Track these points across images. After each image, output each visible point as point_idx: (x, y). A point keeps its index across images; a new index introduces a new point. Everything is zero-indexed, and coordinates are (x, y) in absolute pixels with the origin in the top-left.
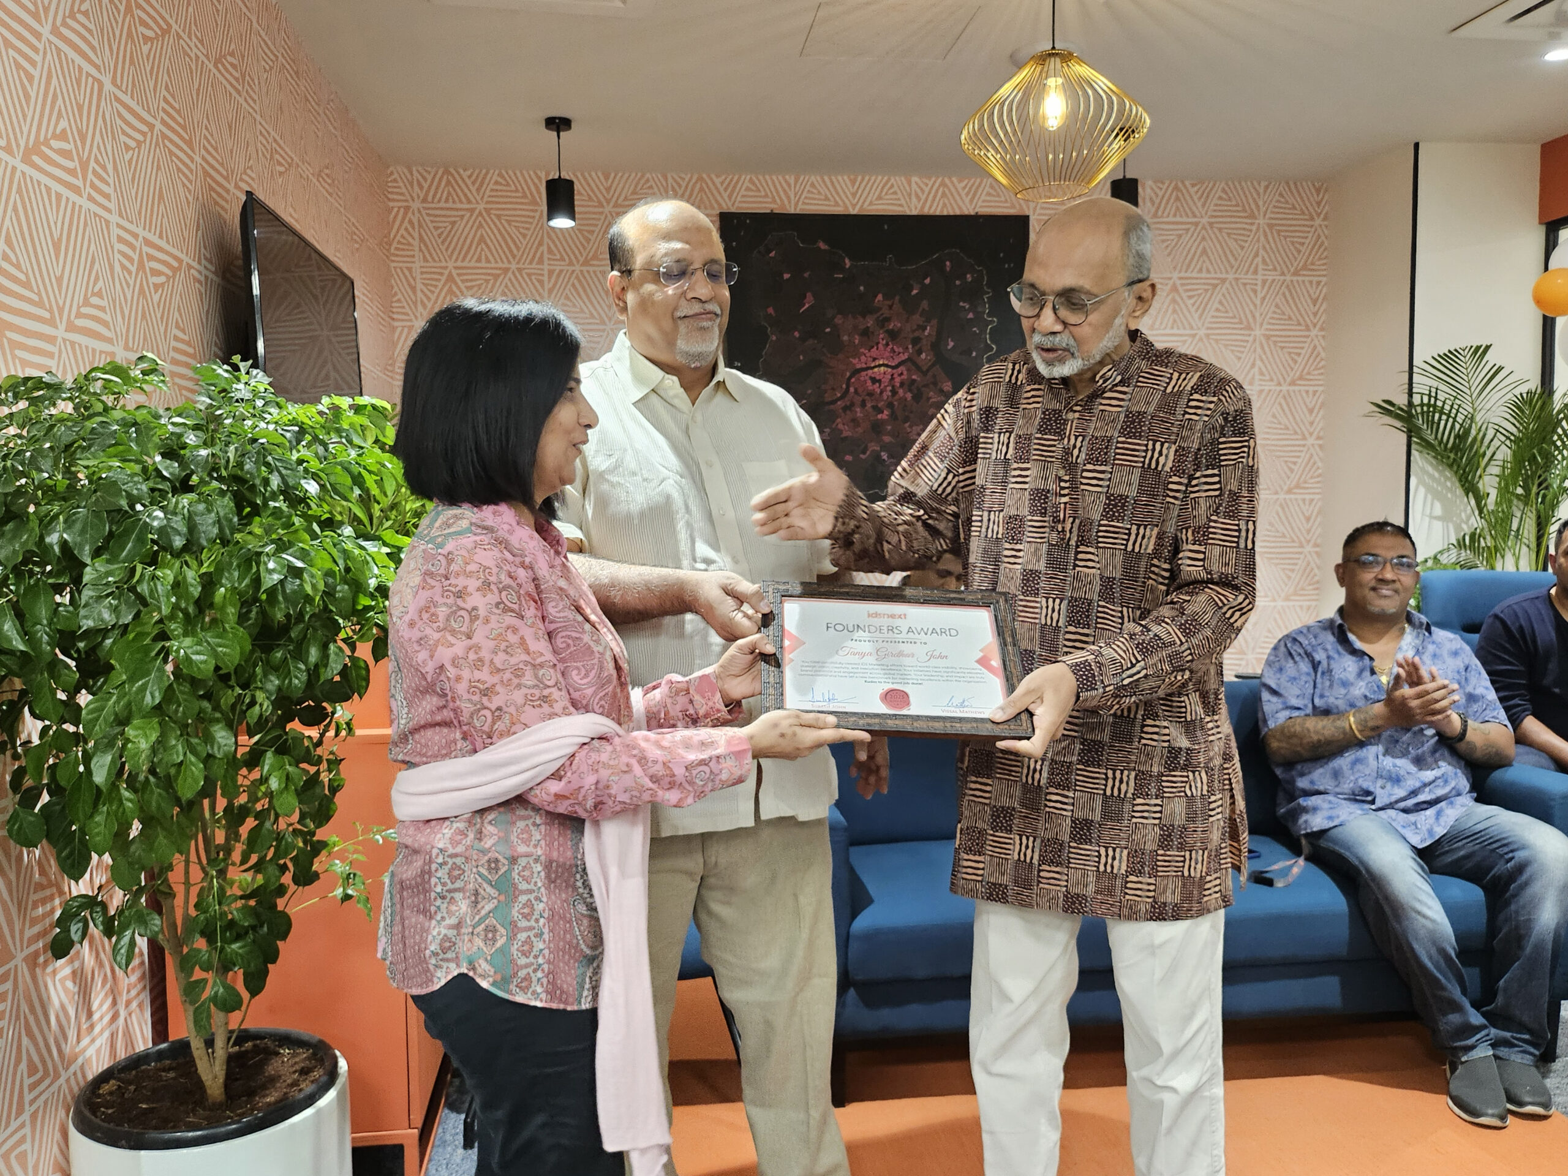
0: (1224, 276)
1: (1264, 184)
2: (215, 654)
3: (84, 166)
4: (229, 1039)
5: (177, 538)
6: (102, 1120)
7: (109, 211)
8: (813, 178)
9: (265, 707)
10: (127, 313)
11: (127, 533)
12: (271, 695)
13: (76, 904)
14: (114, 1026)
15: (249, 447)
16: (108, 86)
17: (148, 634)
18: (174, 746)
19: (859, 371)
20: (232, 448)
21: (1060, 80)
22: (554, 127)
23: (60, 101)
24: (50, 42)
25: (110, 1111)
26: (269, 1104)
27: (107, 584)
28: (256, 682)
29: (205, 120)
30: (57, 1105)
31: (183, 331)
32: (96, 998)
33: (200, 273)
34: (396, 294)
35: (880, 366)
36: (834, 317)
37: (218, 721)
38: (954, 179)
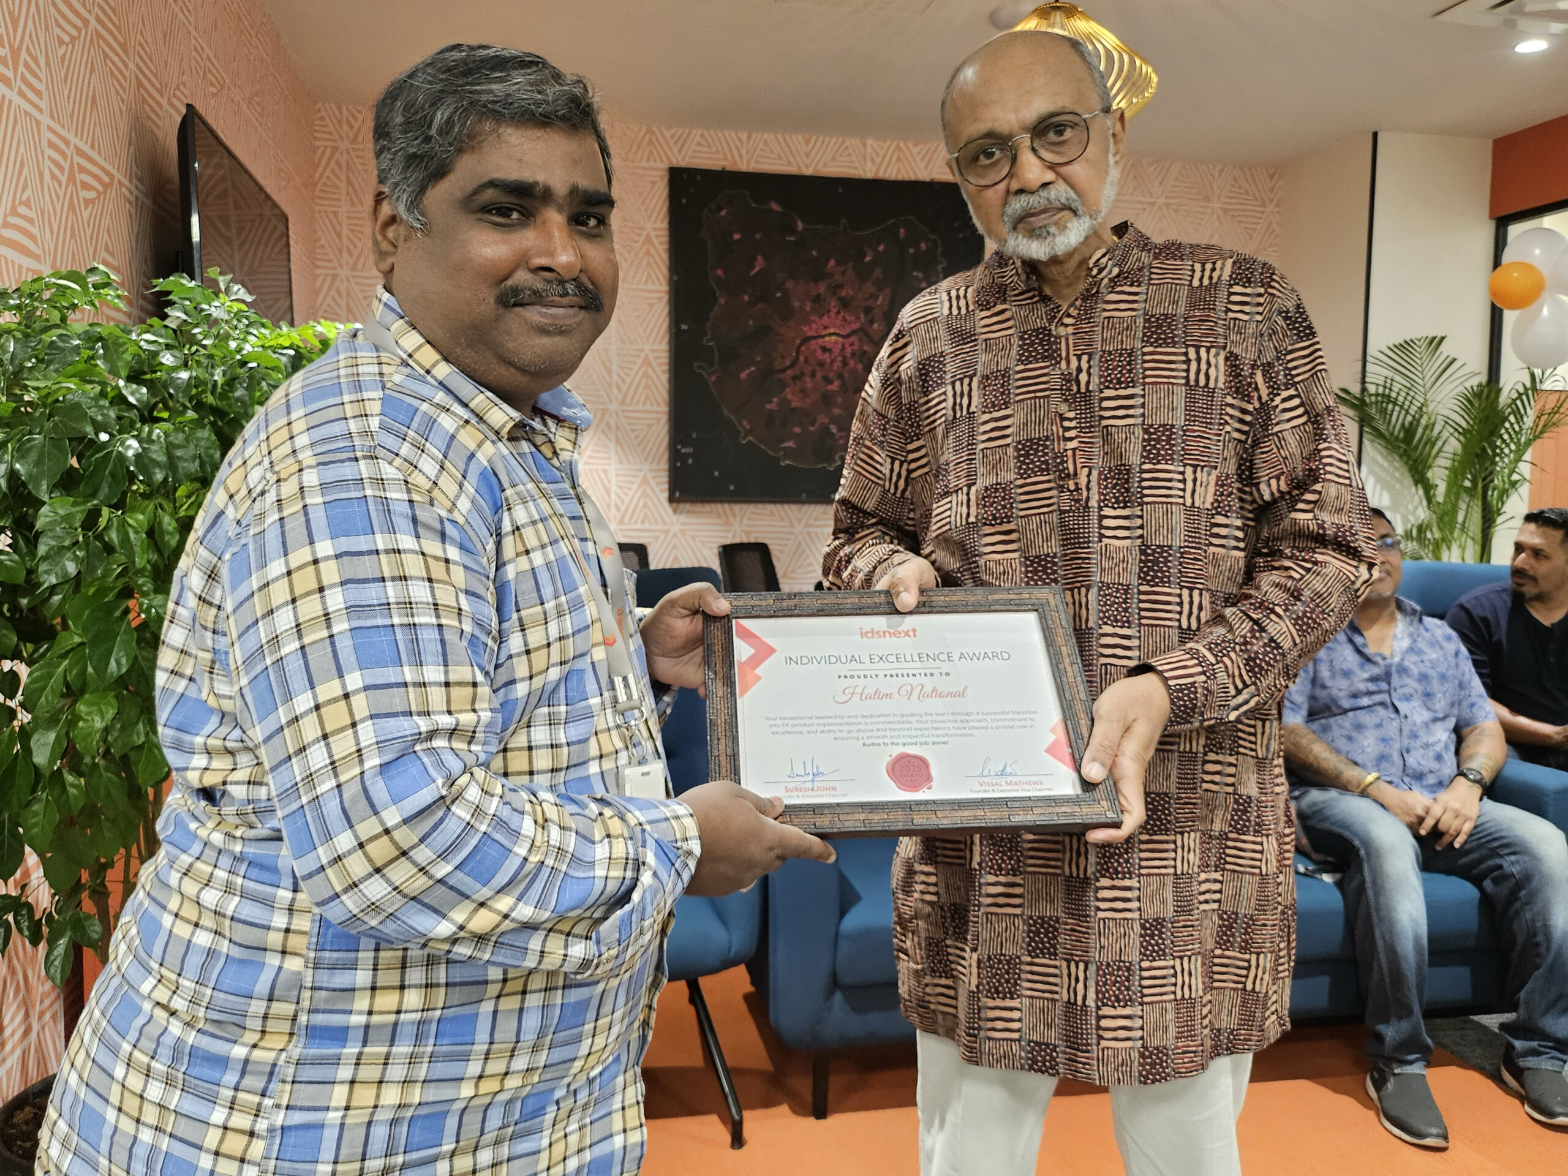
1: (1215, 166)
5: (157, 470)
7: (40, 110)
8: (766, 136)
10: (55, 227)
14: (25, 1044)
15: (238, 371)
18: (136, 724)
19: (806, 340)
20: (218, 371)
31: (112, 255)
32: (8, 1010)
33: (131, 192)
34: (319, 240)
35: (831, 334)
36: (785, 282)
38: (910, 144)
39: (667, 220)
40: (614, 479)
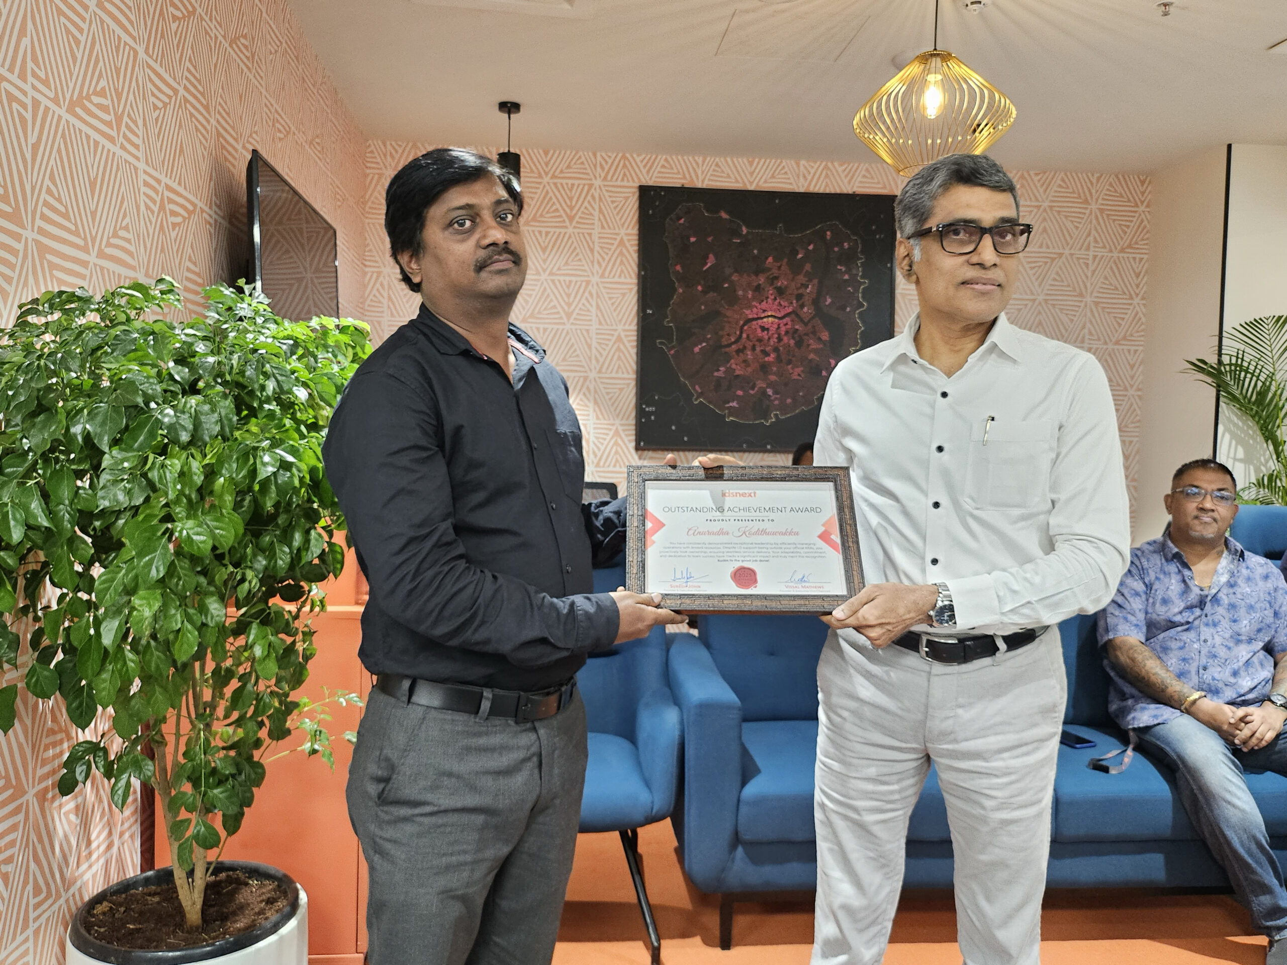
0: (1061, 251)
1: (1096, 175)
2: (214, 537)
3: (119, 119)
4: (207, 870)
5: (184, 433)
6: (95, 938)
7: (138, 159)
8: (717, 160)
9: (253, 584)
10: (149, 246)
11: (140, 426)
12: (259, 573)
13: (81, 749)
14: (108, 854)
15: (250, 356)
16: (141, 54)
17: (156, 516)
18: (175, 615)
19: (749, 321)
20: (236, 356)
21: (939, 77)
22: (507, 109)
23: (101, 64)
24: (95, 14)
25: (102, 930)
26: (239, 930)
27: (123, 470)
28: (246, 562)
29: (220, 90)
30: (57, 922)
31: (195, 264)
32: (95, 828)
33: (211, 216)
34: (368, 245)
35: (769, 316)
36: (731, 275)
37: (212, 594)
38: (836, 164)
39: (637, 227)
40: (592, 431)
